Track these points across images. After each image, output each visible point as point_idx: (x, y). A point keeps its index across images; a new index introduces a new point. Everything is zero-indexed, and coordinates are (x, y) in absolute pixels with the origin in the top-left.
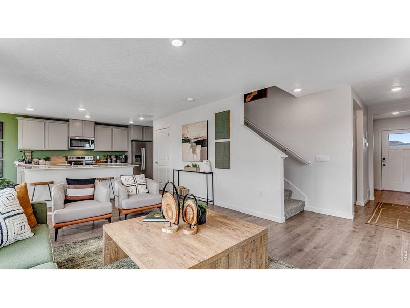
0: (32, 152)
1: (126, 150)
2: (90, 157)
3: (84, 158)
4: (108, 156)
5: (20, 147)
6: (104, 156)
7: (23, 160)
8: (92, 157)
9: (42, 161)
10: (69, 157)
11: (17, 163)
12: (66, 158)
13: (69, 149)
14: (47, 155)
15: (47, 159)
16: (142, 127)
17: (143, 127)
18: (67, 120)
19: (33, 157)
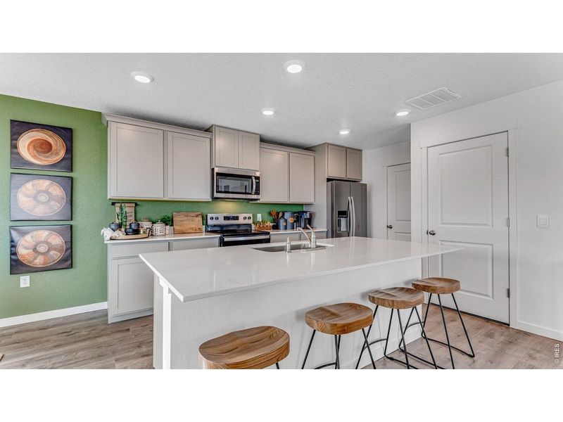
0: (136, 205)
1: (311, 201)
2: (247, 215)
3: (237, 218)
4: (278, 213)
5: (112, 193)
6: (270, 214)
7: (120, 226)
8: (251, 215)
9: (158, 227)
10: (209, 216)
11: (107, 233)
12: (205, 219)
13: (214, 199)
14: (166, 212)
15: (168, 221)
16: (344, 149)
17: (347, 148)
18: (208, 130)
19: (139, 216)
